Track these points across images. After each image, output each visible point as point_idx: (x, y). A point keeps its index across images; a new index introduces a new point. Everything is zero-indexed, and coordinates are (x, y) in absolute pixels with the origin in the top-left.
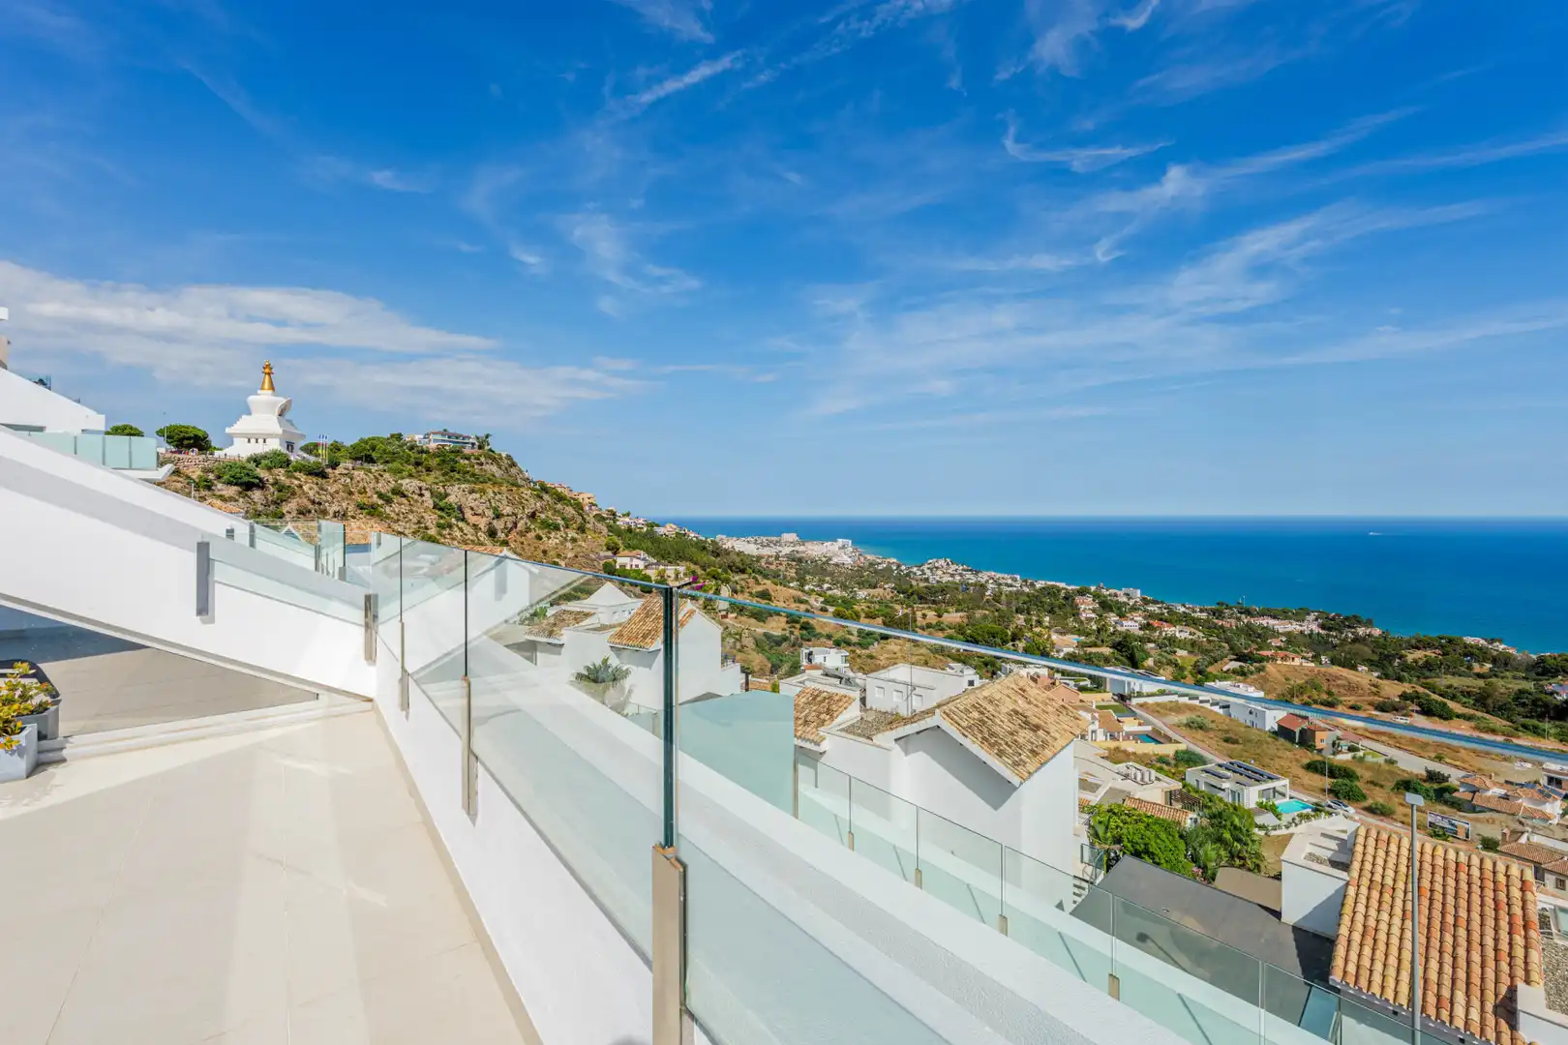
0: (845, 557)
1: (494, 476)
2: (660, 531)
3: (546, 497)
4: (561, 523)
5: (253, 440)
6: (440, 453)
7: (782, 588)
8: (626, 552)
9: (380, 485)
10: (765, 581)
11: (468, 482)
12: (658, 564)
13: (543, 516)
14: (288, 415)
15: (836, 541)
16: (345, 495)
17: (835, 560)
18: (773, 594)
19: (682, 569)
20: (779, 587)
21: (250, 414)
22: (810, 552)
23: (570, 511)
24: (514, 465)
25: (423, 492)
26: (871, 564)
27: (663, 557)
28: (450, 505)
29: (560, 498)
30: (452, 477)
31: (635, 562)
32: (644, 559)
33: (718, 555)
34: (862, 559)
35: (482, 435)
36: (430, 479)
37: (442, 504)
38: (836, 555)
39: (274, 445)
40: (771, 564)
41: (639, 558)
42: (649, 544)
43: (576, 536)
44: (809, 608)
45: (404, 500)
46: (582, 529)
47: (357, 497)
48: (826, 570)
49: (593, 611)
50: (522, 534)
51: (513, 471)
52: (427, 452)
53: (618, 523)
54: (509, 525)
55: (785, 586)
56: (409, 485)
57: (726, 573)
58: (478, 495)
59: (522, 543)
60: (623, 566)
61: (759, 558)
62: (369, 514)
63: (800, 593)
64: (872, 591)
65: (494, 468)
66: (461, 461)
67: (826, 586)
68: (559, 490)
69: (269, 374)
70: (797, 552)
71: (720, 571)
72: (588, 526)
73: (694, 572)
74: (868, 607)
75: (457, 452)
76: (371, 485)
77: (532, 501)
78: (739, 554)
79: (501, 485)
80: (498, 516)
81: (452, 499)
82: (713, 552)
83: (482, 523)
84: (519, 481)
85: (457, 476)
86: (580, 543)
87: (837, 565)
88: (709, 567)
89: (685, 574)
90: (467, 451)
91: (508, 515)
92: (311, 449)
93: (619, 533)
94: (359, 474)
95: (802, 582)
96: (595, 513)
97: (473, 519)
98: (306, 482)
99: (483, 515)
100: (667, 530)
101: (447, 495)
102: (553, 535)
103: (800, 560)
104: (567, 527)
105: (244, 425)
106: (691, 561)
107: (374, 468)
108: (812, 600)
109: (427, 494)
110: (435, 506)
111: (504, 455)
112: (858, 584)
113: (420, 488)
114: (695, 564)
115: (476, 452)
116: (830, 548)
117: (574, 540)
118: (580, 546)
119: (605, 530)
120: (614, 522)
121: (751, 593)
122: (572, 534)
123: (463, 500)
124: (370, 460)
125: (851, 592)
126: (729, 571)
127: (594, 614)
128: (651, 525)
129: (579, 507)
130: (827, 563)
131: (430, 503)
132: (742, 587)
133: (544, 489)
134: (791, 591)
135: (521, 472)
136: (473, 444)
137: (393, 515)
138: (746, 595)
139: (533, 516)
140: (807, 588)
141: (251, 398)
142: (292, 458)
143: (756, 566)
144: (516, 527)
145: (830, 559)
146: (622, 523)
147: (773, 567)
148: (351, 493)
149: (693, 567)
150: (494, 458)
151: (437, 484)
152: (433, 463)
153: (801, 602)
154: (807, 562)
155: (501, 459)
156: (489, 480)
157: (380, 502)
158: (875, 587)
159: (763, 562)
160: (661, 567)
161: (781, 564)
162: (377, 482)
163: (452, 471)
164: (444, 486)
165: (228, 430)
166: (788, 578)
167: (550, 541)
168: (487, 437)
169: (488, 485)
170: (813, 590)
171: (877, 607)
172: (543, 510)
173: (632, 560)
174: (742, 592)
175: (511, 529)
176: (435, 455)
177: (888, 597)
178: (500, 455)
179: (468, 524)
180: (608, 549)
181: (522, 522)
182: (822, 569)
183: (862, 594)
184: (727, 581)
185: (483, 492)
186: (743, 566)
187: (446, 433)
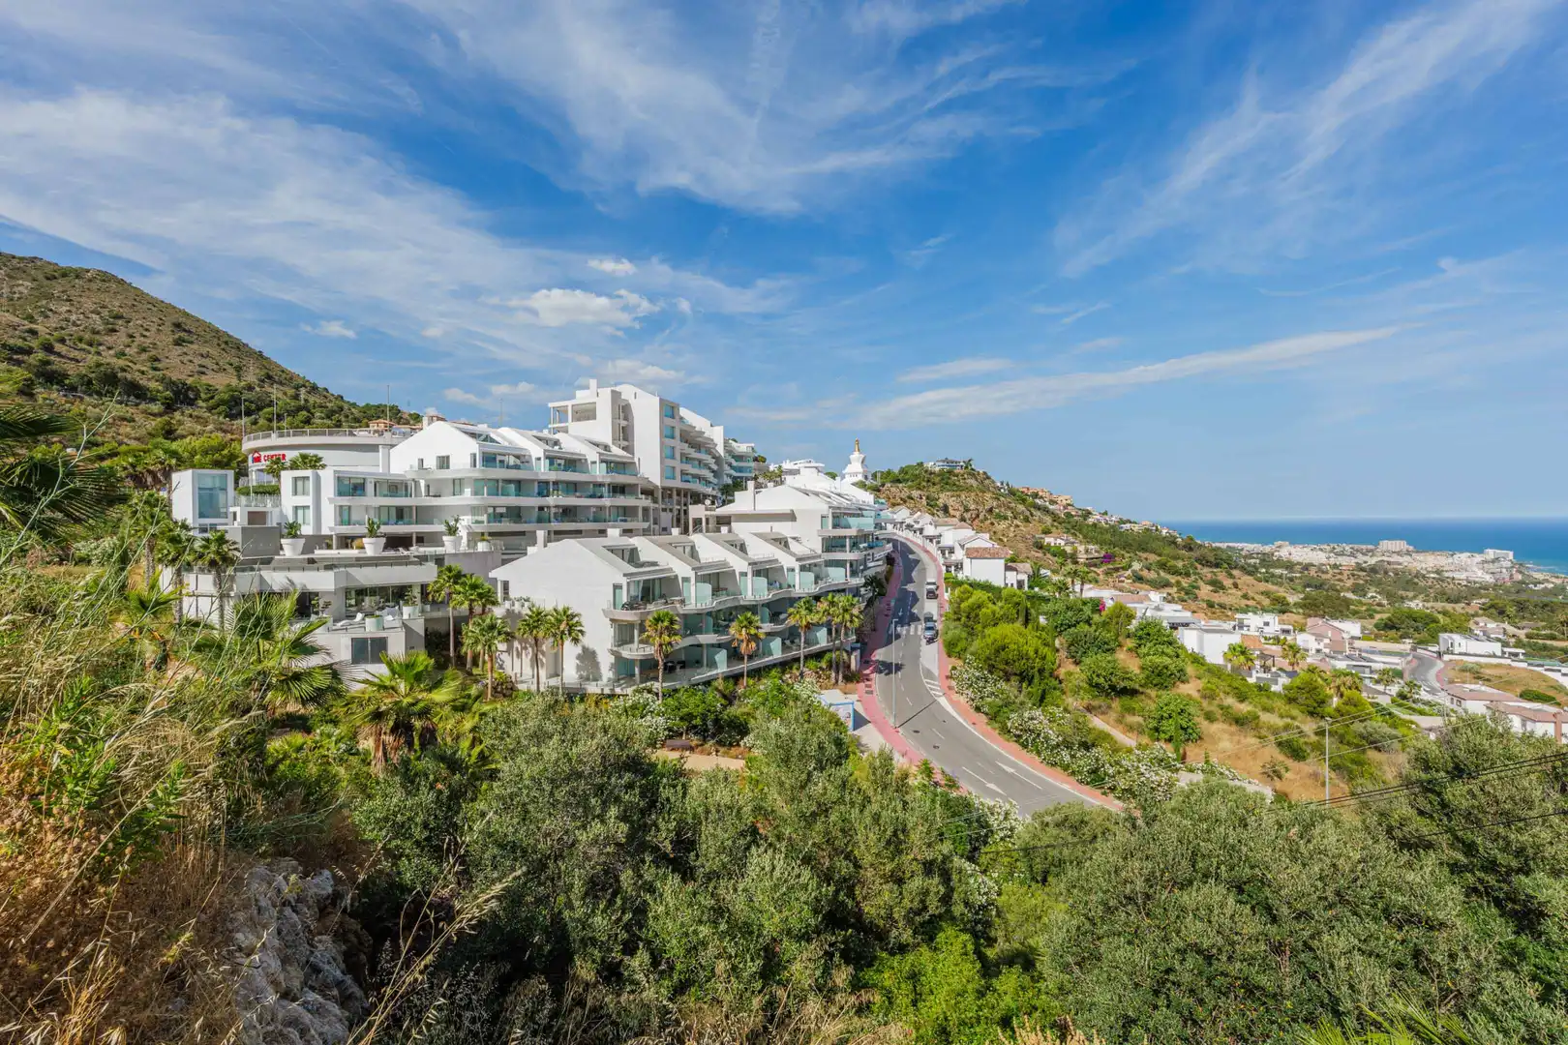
1: (971, 486)
4: (1009, 514)
5: (852, 476)
6: (941, 474)
8: (1055, 534)
11: (954, 490)
13: (997, 511)
21: (850, 464)
23: (1021, 508)
24: (988, 478)
28: (938, 504)
30: (942, 489)
31: (1059, 541)
32: (1066, 540)
35: (966, 460)
37: (931, 504)
39: (860, 477)
41: (1062, 539)
43: (1020, 523)
45: (912, 501)
47: (892, 500)
50: (981, 521)
51: (987, 482)
52: (934, 473)
53: (1086, 520)
54: (974, 516)
56: (915, 493)
58: (956, 498)
59: (981, 527)
60: (1049, 544)
65: (973, 481)
66: (953, 478)
68: (1020, 492)
75: (951, 472)
76: (898, 495)
77: (992, 501)
79: (972, 492)
80: (967, 510)
83: (958, 514)
84: (990, 488)
86: (1021, 528)
89: (1096, 551)
90: (956, 471)
91: (973, 510)
94: (893, 489)
97: (952, 513)
99: (958, 510)
101: (939, 499)
102: (1002, 522)
104: (1013, 517)
107: (901, 485)
111: (981, 472)
115: (964, 471)
117: (1017, 526)
122: (1015, 522)
123: (947, 501)
124: (898, 481)
131: (924, 503)
135: (993, 482)
136: (960, 467)
139: (990, 510)
146: (1091, 519)
150: (973, 474)
151: (936, 492)
152: (937, 480)
155: (979, 474)
156: (969, 488)
160: (1076, 545)
162: (901, 493)
163: (946, 484)
164: (939, 493)
167: (1000, 526)
168: (969, 461)
172: (998, 506)
173: (1056, 540)
175: (974, 519)
176: (938, 475)
180: (1044, 533)
181: (982, 514)
185: (959, 496)
187: (946, 460)
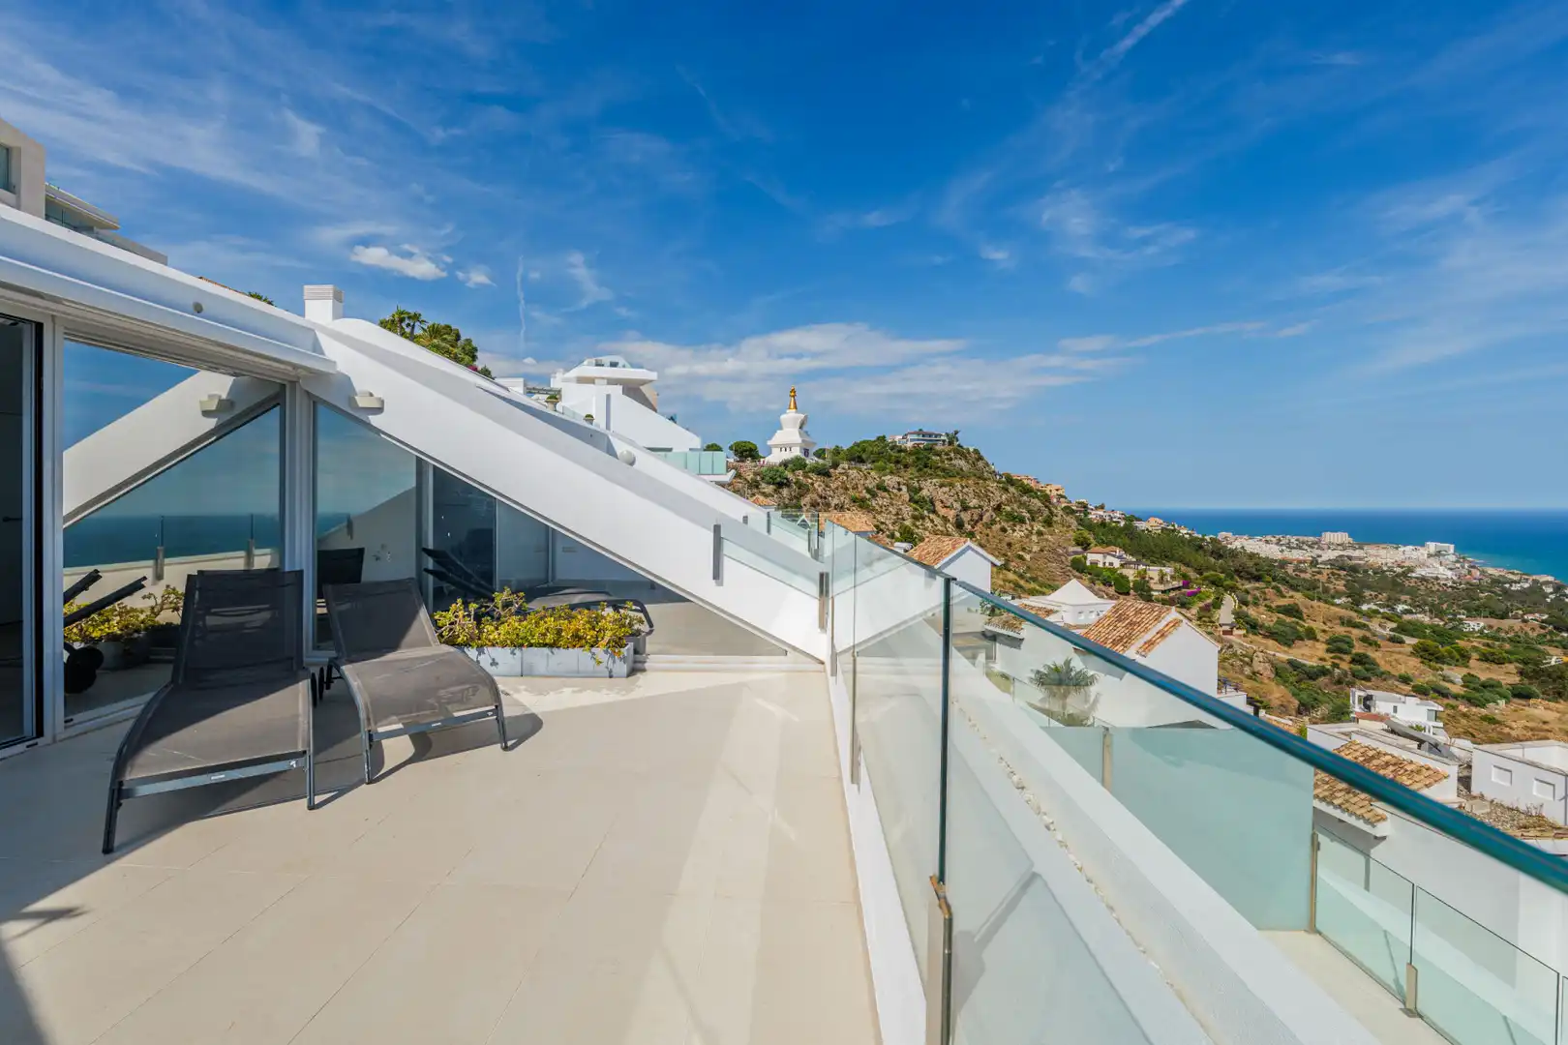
0: (1441, 569)
1: (961, 469)
2: (1142, 525)
3: (1012, 489)
4: (1027, 515)
5: (783, 449)
6: (916, 451)
7: (1322, 604)
8: (1099, 548)
9: (868, 482)
10: (1291, 593)
11: (938, 476)
12: (1138, 563)
13: (1008, 508)
14: (805, 428)
15: (1423, 545)
16: (842, 491)
17: (1420, 572)
18: (1305, 610)
19: (1168, 570)
20: (1315, 603)
21: (781, 428)
22: (1371, 560)
23: (1036, 503)
24: (980, 458)
25: (901, 487)
26: (1496, 581)
27: (1144, 556)
28: (924, 498)
29: (1027, 491)
30: (925, 473)
31: (1109, 559)
32: (1120, 557)
33: (1220, 556)
34: (1477, 573)
35: (951, 432)
36: (907, 475)
37: (916, 497)
38: (1423, 565)
39: (797, 452)
40: (1305, 571)
41: (1114, 556)
42: (1128, 541)
43: (1042, 529)
44: (1368, 634)
45: (886, 494)
46: (1048, 523)
47: (851, 492)
48: (1402, 585)
49: (1056, 608)
50: (988, 526)
51: (980, 464)
52: (905, 451)
53: (1090, 516)
54: (976, 518)
55: (1326, 602)
56: (890, 480)
57: (1232, 578)
58: (946, 489)
59: (988, 535)
60: (1094, 564)
61: (1283, 563)
62: (861, 507)
63: (1354, 614)
64: (1494, 622)
65: (962, 463)
66: (933, 457)
67: (1400, 608)
68: (1026, 482)
69: (794, 396)
70: (1350, 558)
71: (1222, 576)
72: (1055, 519)
73: (1184, 576)
74: (1488, 645)
75: (930, 449)
76: (862, 482)
77: (997, 493)
78: (1252, 556)
79: (968, 478)
80: (965, 509)
81: (924, 493)
82: (1212, 552)
83: (951, 514)
84: (985, 474)
85: (929, 471)
86: (1046, 537)
87: (1423, 579)
88: (1208, 569)
89: (1172, 577)
90: (939, 447)
91: (975, 508)
92: (820, 454)
93: (1090, 527)
94: (853, 473)
95: (1357, 600)
96: (1063, 505)
97: (942, 512)
98: (817, 481)
99: (951, 507)
100: (1153, 525)
101: (921, 489)
102: (1017, 528)
103: (1354, 569)
104: (1033, 519)
105: (779, 438)
106: (1181, 561)
107: (864, 467)
108: (1374, 625)
109: (904, 488)
110: (911, 500)
111: (971, 450)
112: (1468, 609)
113: (899, 483)
114: (1187, 565)
115: (947, 448)
116: (1415, 555)
117: (1040, 533)
118: (1047, 540)
119: (1074, 524)
120: (1086, 515)
121: (1269, 608)
122: (1038, 527)
123: (934, 494)
124: (862, 461)
125: (1450, 620)
126: (1237, 578)
127: (1057, 611)
128: (1131, 519)
129: (1046, 499)
130: (1404, 574)
131: (907, 497)
132: (1257, 598)
133: (1010, 481)
134: (1337, 609)
135: (987, 464)
136: (944, 441)
137: (877, 507)
138: (1262, 609)
139: (998, 508)
140: (1365, 607)
141: (783, 417)
142: (807, 462)
143: (1280, 573)
144: (981, 519)
145: (1411, 570)
146: (1094, 516)
147: (1307, 576)
148: (847, 489)
149: (1183, 568)
150: (961, 453)
151: (912, 479)
152: (910, 460)
153: (1356, 626)
154: (1366, 571)
155: (969, 453)
156: (958, 474)
157: (868, 496)
158: (1503, 616)
159: (1290, 569)
160: (1141, 567)
161: (1319, 573)
162: (866, 479)
163: (926, 467)
164: (918, 481)
165: (769, 443)
166: (1332, 592)
167: (1015, 534)
168: (956, 433)
169: (957, 479)
170: (1376, 612)
171: (1507, 646)
172: (1009, 502)
173: (1105, 557)
174: (1256, 604)
175: (977, 521)
176: (911, 453)
177: (1533, 635)
178: (968, 450)
179: (939, 516)
180: (1078, 544)
181: (988, 514)
182: (1395, 583)
183: (1475, 625)
184: (1232, 589)
185: (951, 485)
186: (1258, 571)
187: (920, 432)
